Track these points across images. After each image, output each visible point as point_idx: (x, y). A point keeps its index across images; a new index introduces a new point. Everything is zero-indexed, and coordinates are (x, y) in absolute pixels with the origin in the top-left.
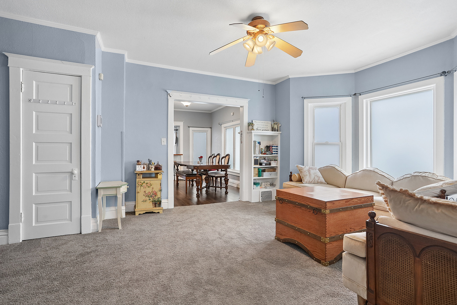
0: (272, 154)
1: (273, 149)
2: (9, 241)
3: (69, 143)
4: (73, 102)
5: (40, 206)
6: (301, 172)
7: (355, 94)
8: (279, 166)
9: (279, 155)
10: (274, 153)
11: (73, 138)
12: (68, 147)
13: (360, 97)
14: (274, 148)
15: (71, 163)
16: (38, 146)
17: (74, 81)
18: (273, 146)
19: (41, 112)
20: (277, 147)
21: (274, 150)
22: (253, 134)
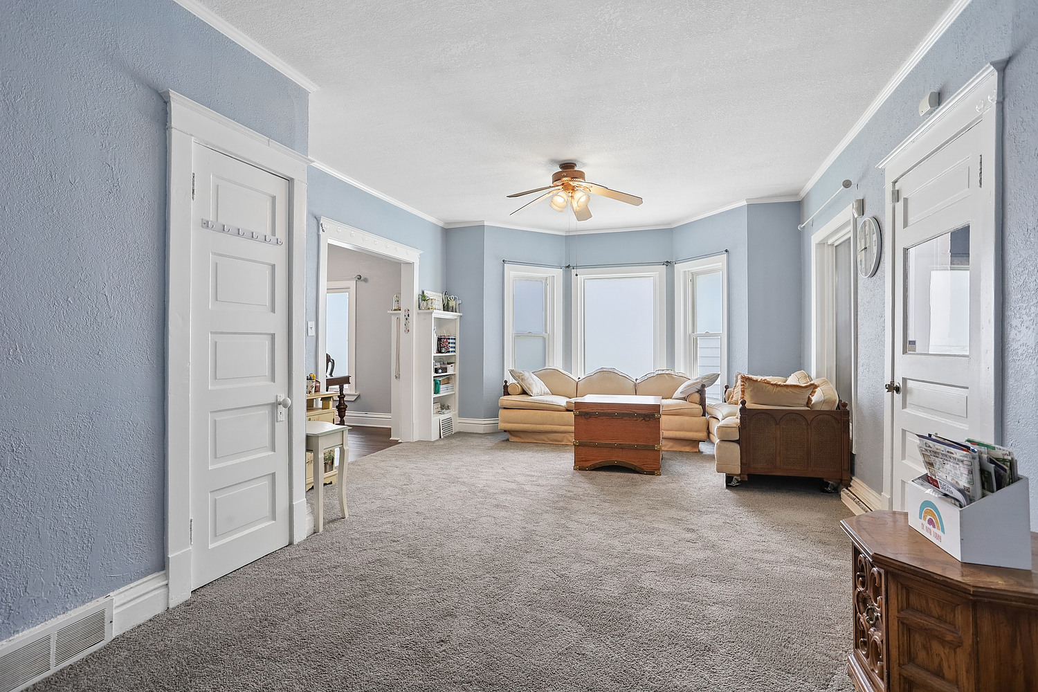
0: (449, 352)
1: (449, 343)
2: (170, 601)
3: (268, 334)
4: (277, 236)
5: (219, 496)
6: (522, 379)
7: (568, 267)
8: (457, 373)
9: (457, 354)
10: (451, 350)
11: (276, 323)
12: (267, 343)
13: (574, 272)
14: (451, 341)
15: (272, 383)
16: (216, 342)
17: (278, 189)
18: (449, 339)
19: (225, 256)
20: (455, 339)
21: (451, 345)
22: (434, 315)
